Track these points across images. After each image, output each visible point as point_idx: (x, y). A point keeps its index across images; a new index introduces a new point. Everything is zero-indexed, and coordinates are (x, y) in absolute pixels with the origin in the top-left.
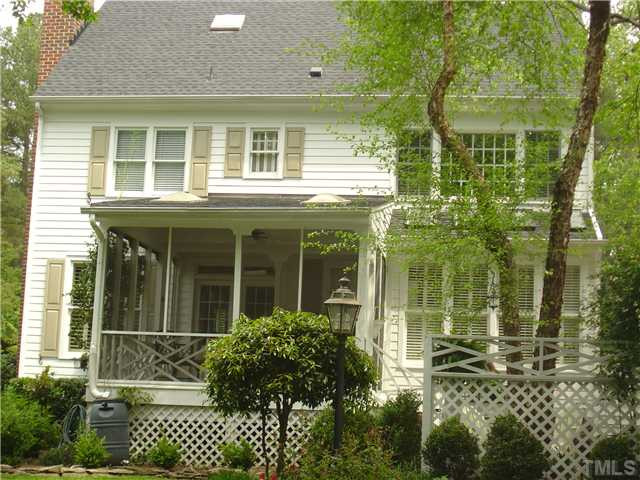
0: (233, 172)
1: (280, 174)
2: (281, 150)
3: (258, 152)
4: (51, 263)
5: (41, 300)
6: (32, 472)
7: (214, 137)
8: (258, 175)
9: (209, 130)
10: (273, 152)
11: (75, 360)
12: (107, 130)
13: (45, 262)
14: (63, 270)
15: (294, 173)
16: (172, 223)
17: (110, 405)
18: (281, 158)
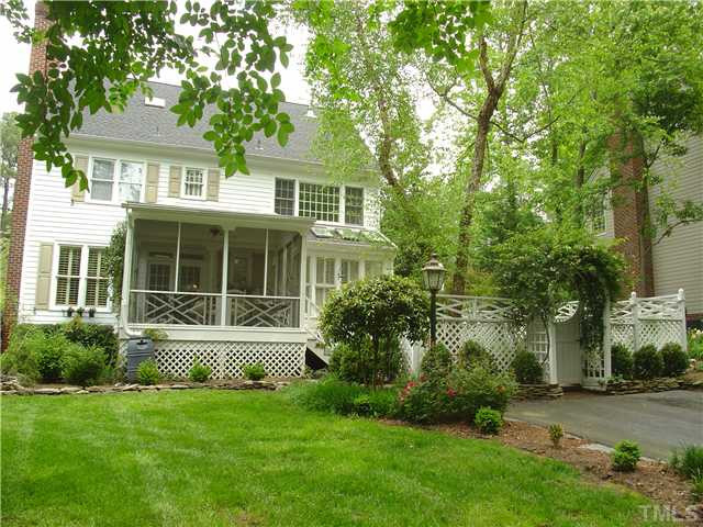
0: (174, 193)
1: (204, 197)
2: (205, 182)
3: (189, 183)
4: (43, 245)
5: (36, 270)
6: (119, 390)
7: (161, 170)
8: (189, 197)
9: (158, 166)
10: (199, 183)
11: (63, 311)
12: (87, 158)
13: (38, 244)
14: (52, 250)
15: (213, 197)
16: (180, 219)
17: (144, 341)
18: (204, 189)
